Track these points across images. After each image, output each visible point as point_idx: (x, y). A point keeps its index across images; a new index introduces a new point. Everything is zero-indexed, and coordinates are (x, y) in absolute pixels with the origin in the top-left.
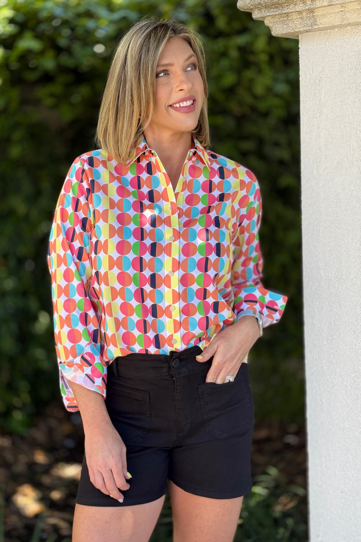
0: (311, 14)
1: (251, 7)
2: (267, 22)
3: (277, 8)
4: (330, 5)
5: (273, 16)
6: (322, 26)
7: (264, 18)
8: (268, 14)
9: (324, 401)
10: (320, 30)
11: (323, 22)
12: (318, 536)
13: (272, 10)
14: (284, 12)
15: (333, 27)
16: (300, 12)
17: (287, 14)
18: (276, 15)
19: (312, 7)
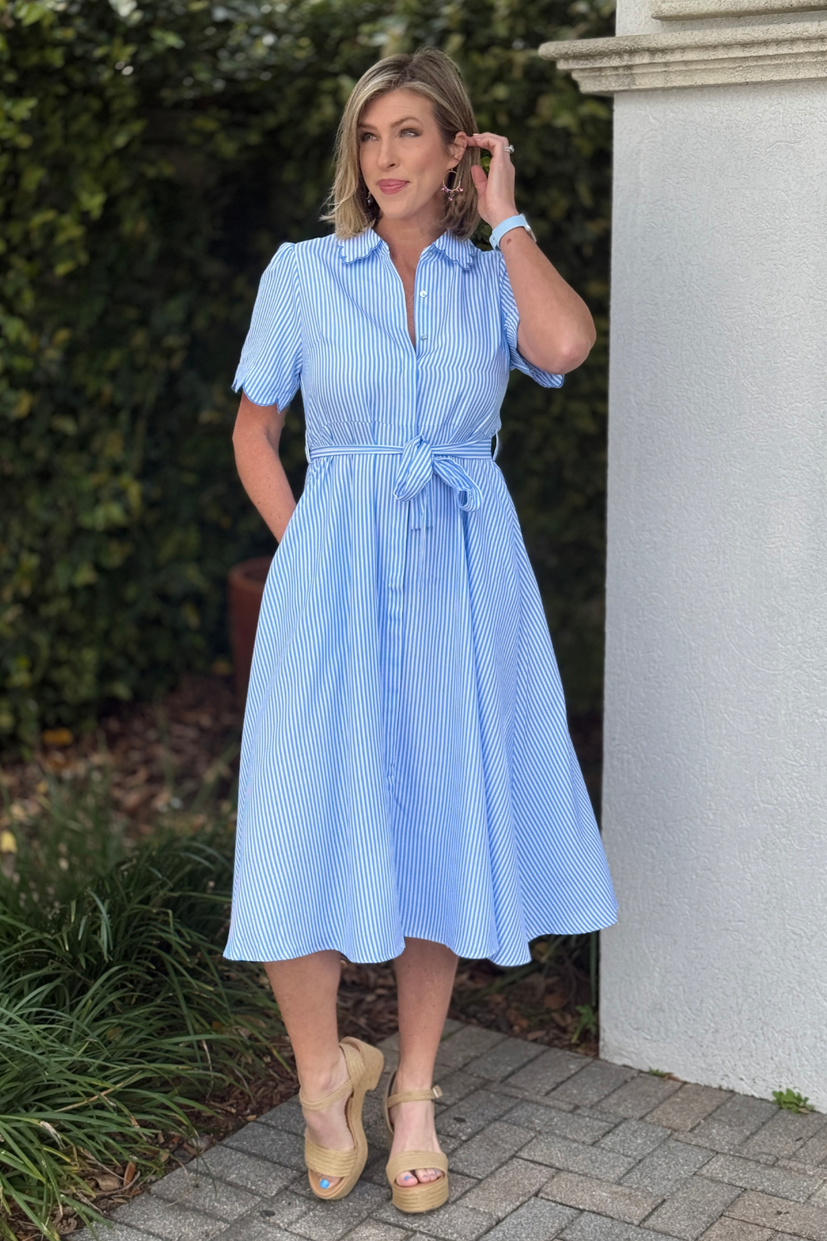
0: (629, 72)
1: (556, 56)
2: (575, 76)
3: (587, 60)
4: (651, 63)
5: (583, 70)
6: (641, 87)
7: (572, 70)
8: (577, 67)
9: (628, 564)
10: (639, 90)
11: (643, 83)
12: (614, 739)
13: (581, 62)
14: (597, 66)
15: (655, 89)
16: (616, 68)
17: (600, 69)
18: (586, 69)
19: (630, 63)
